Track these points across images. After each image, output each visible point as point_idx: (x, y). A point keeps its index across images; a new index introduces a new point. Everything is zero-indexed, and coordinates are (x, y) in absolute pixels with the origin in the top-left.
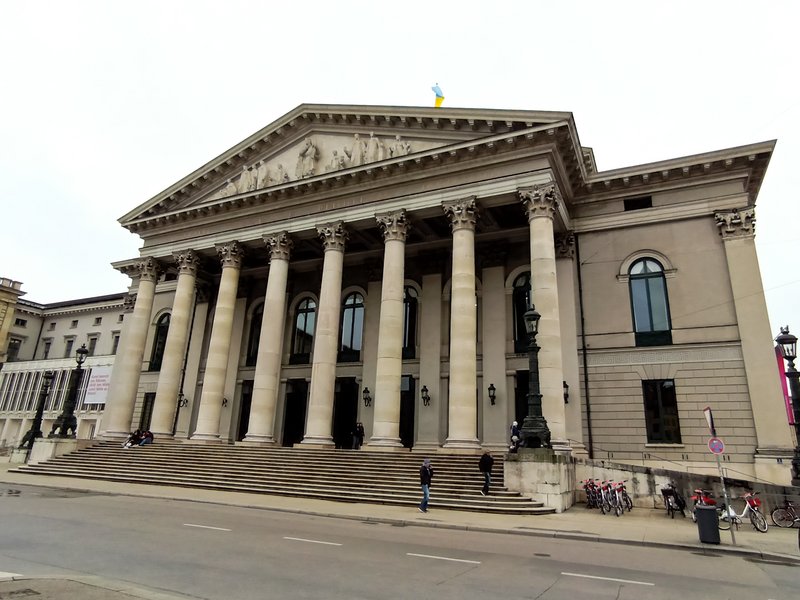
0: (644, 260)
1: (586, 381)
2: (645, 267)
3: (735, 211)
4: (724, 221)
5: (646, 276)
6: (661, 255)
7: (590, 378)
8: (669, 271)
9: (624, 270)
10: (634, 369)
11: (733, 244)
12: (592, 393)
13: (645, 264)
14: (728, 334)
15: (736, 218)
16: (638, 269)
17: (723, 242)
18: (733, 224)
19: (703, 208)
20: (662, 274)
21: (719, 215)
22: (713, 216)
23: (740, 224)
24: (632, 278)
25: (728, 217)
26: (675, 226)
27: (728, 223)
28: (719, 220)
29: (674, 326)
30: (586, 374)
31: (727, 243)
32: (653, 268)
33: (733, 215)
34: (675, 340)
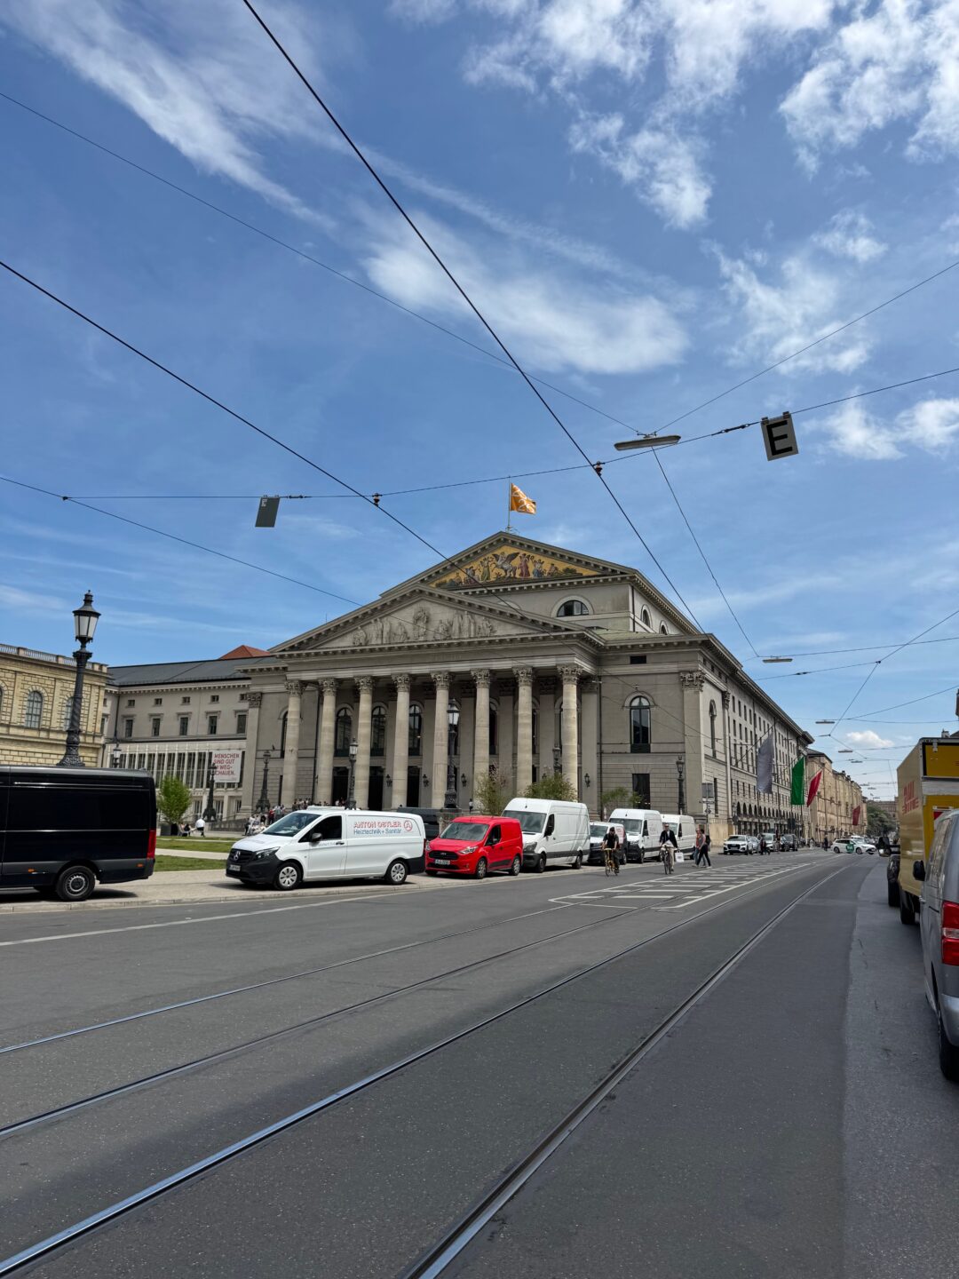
0: (640, 697)
1: (601, 773)
2: (640, 702)
3: (691, 672)
4: (684, 678)
5: (640, 707)
6: (649, 695)
7: (603, 771)
8: (653, 706)
9: (627, 704)
10: (629, 767)
11: (688, 692)
12: (604, 780)
13: (640, 700)
14: (679, 748)
15: (690, 677)
16: (636, 703)
17: (683, 691)
18: (689, 681)
19: (673, 668)
20: (648, 707)
21: (682, 675)
22: (679, 673)
23: (692, 681)
24: (632, 708)
25: (687, 677)
26: (659, 677)
27: (686, 680)
28: (682, 677)
29: (651, 742)
30: (601, 769)
31: (685, 692)
32: (645, 703)
33: (689, 675)
34: (652, 751)
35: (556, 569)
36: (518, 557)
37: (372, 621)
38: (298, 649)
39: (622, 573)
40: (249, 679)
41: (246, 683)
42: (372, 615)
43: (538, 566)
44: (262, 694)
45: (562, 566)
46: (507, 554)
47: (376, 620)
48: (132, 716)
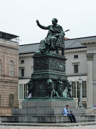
40: (86, 47)
41: (85, 49)
44: (93, 54)
48: (24, 67)
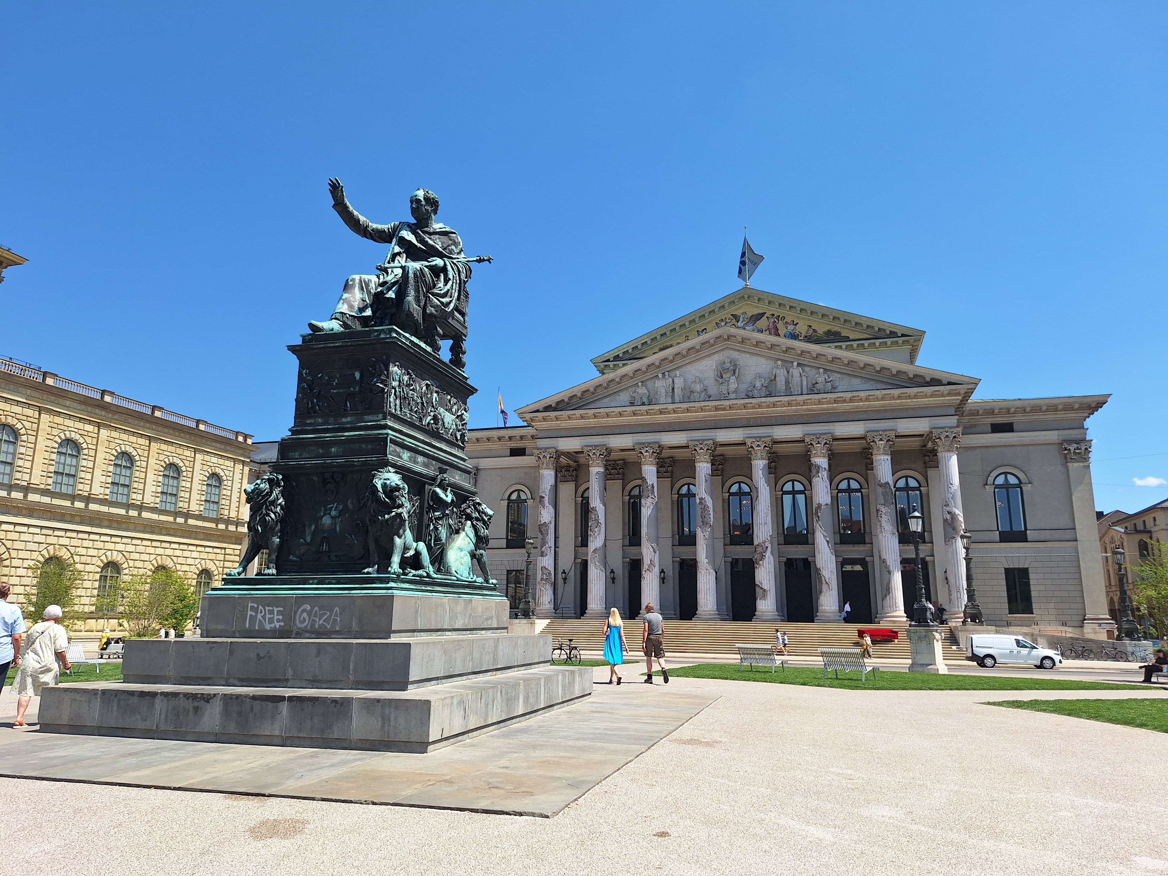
2: (1006, 480)
3: (1078, 442)
4: (1069, 449)
5: (1007, 486)
6: (1020, 470)
8: (1026, 484)
9: (990, 480)
10: (998, 559)
11: (1074, 466)
13: (1006, 477)
14: (1068, 535)
15: (1078, 449)
16: (1000, 480)
17: (1067, 466)
18: (1075, 453)
19: (1051, 437)
20: (1019, 485)
21: (1066, 445)
22: (1060, 444)
23: (1079, 453)
24: (997, 486)
25: (1072, 448)
26: (1032, 448)
27: (1072, 452)
28: (1066, 449)
29: (1028, 528)
31: (1070, 467)
32: (1012, 480)
33: (1076, 445)
34: (1029, 538)
35: (814, 330)
36: (764, 318)
37: (660, 376)
38: (555, 409)
39: (903, 335)
42: (659, 367)
43: (791, 327)
45: (822, 329)
46: (749, 315)
47: (663, 374)
